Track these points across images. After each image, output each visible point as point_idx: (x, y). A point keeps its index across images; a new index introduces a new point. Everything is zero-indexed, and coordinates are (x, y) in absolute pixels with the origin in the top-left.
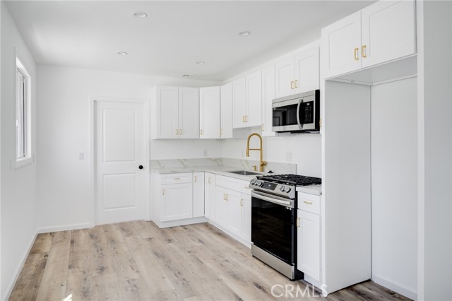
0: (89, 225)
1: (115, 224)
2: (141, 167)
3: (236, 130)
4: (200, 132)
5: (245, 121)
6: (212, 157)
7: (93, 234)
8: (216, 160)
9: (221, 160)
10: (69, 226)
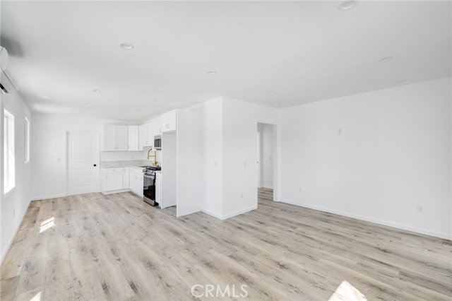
0: (64, 195)
1: (79, 195)
2: (95, 165)
3: (144, 147)
4: (128, 147)
5: (147, 143)
6: (137, 159)
7: (66, 199)
8: (139, 161)
9: (141, 161)
10: (51, 196)
